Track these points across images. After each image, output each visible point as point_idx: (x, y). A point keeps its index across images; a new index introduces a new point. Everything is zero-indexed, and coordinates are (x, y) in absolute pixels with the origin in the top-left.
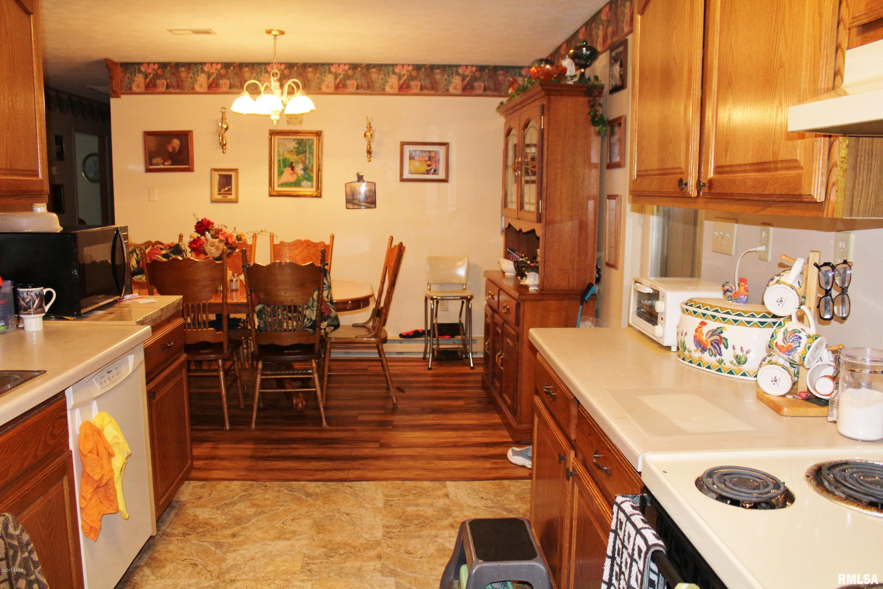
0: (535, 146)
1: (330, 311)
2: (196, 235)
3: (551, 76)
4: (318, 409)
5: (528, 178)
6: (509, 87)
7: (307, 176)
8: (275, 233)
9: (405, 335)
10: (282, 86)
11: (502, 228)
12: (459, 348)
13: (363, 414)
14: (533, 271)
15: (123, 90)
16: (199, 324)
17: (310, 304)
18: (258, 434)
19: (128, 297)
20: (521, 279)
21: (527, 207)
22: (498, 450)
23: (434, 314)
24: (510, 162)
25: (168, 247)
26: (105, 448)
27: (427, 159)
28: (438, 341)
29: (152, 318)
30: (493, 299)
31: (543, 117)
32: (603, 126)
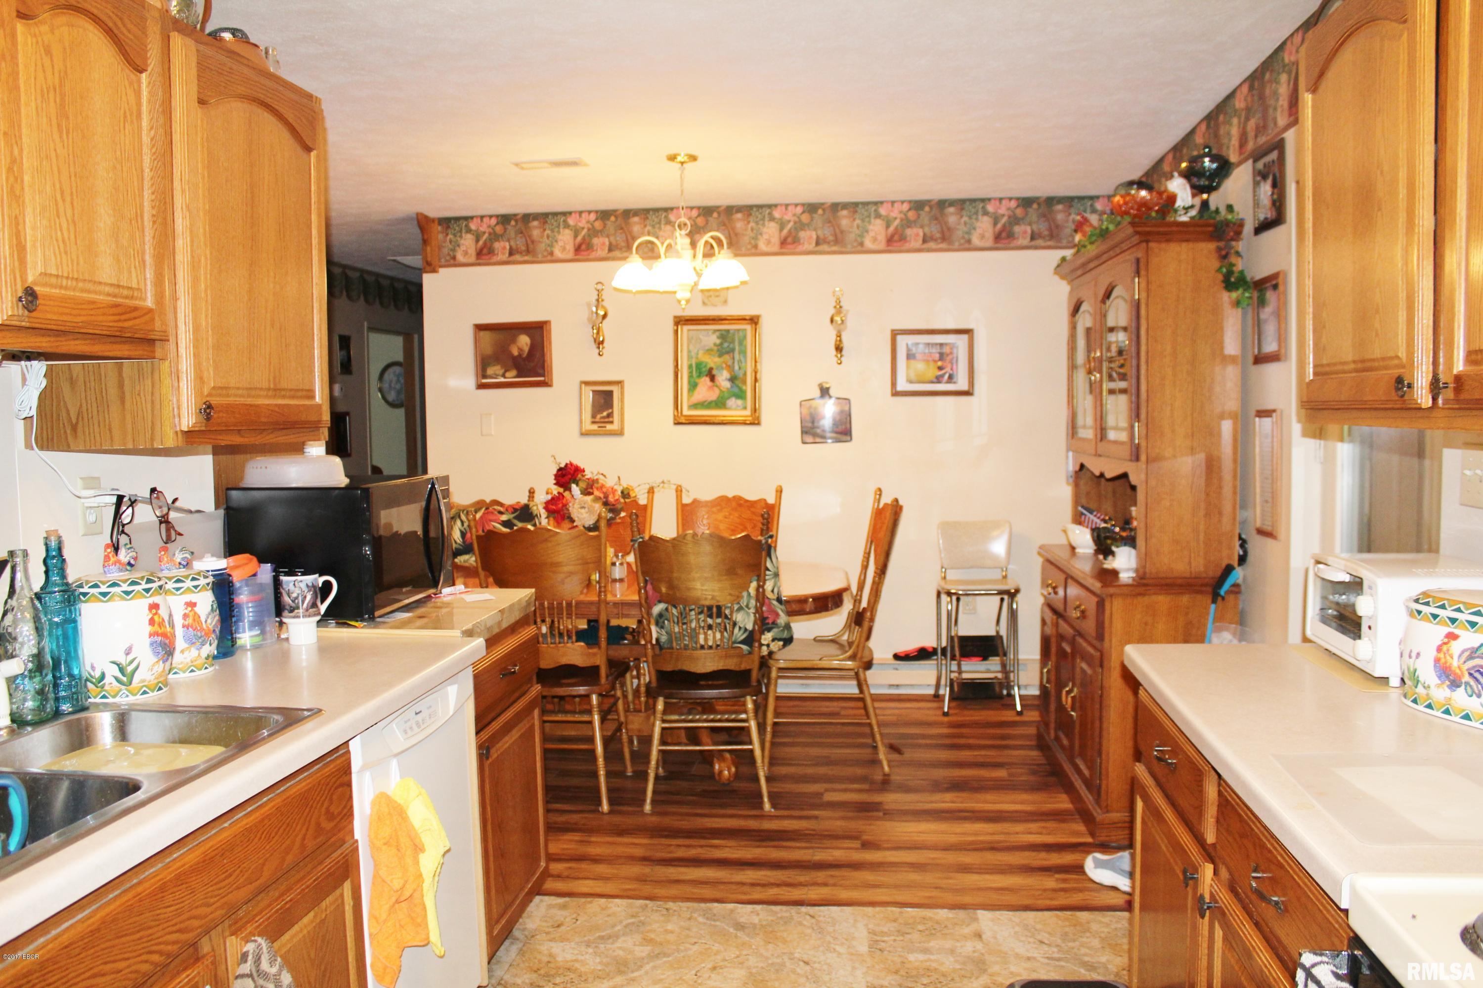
0: (1125, 329)
1: (777, 615)
2: (556, 490)
3: (1150, 209)
4: (756, 779)
5: (1112, 385)
6: (1076, 231)
7: (736, 390)
8: (684, 485)
9: (903, 655)
10: (693, 245)
11: (1067, 472)
12: (996, 678)
13: (835, 790)
14: (1125, 545)
15: (443, 260)
16: (561, 635)
17: (744, 603)
18: (655, 819)
19: (446, 591)
20: (1105, 558)
21: (1112, 435)
22: (1068, 858)
23: (953, 619)
24: (1081, 357)
25: (511, 510)
26: (410, 837)
27: (937, 356)
28: (959, 665)
29: (486, 625)
30: (1056, 593)
31: (1137, 280)
32: (1245, 290)
